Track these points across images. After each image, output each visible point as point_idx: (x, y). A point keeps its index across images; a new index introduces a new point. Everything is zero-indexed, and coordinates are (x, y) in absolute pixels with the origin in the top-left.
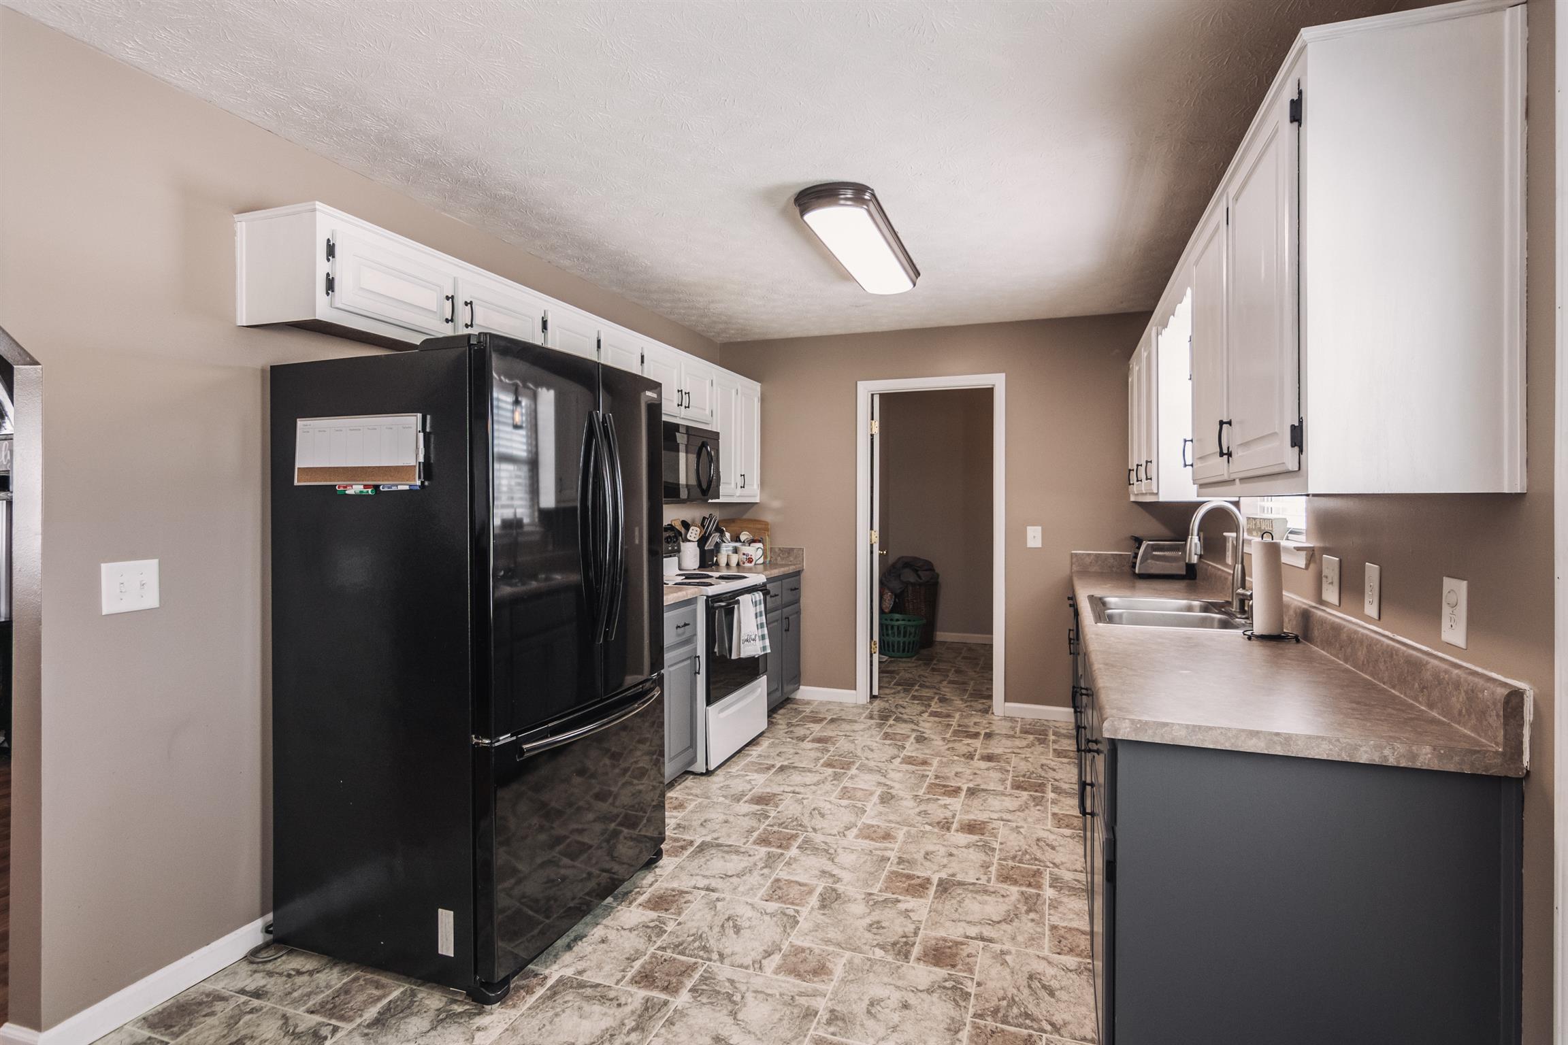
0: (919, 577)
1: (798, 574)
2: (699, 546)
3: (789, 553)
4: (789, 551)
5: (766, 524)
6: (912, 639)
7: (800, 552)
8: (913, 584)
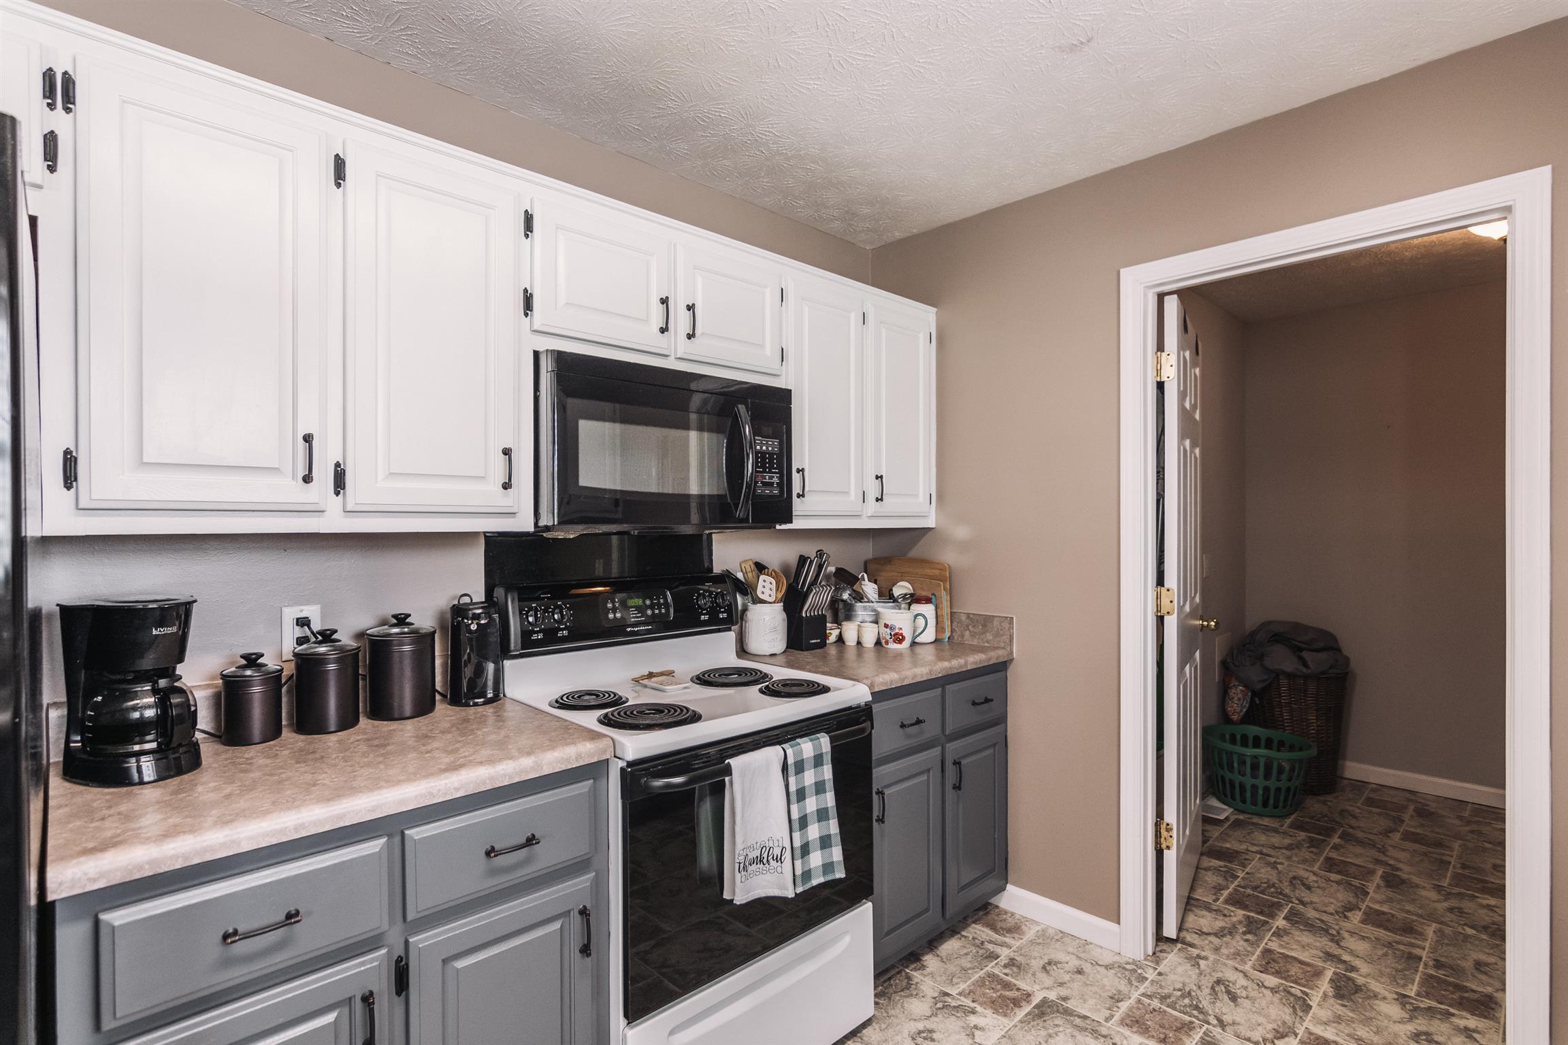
0: (1305, 665)
1: (1001, 667)
2: (786, 609)
3: (984, 626)
4: (986, 621)
5: (942, 567)
6: (1283, 784)
7: (1005, 625)
8: (1291, 676)
